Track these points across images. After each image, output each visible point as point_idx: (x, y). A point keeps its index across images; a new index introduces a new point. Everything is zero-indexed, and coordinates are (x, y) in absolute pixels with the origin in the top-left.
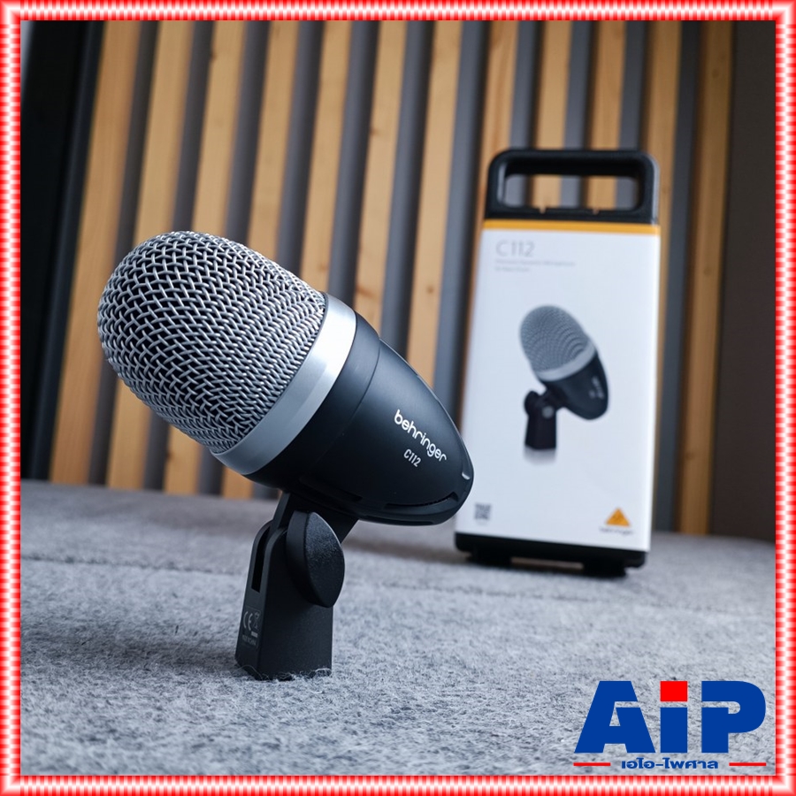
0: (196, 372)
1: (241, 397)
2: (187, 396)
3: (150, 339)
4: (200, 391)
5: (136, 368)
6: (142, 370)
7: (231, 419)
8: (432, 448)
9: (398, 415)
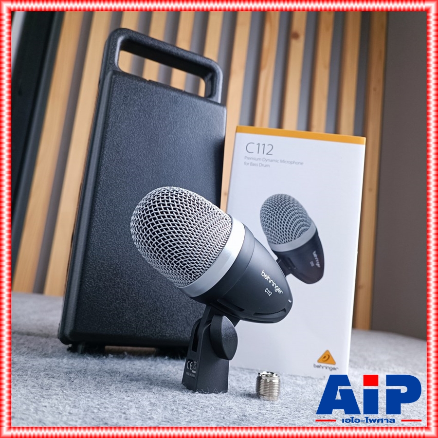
0: (178, 251)
1: (197, 263)
2: (173, 262)
3: (159, 236)
4: (179, 259)
5: (146, 248)
6: (149, 248)
7: (191, 272)
8: (277, 288)
9: (263, 272)
